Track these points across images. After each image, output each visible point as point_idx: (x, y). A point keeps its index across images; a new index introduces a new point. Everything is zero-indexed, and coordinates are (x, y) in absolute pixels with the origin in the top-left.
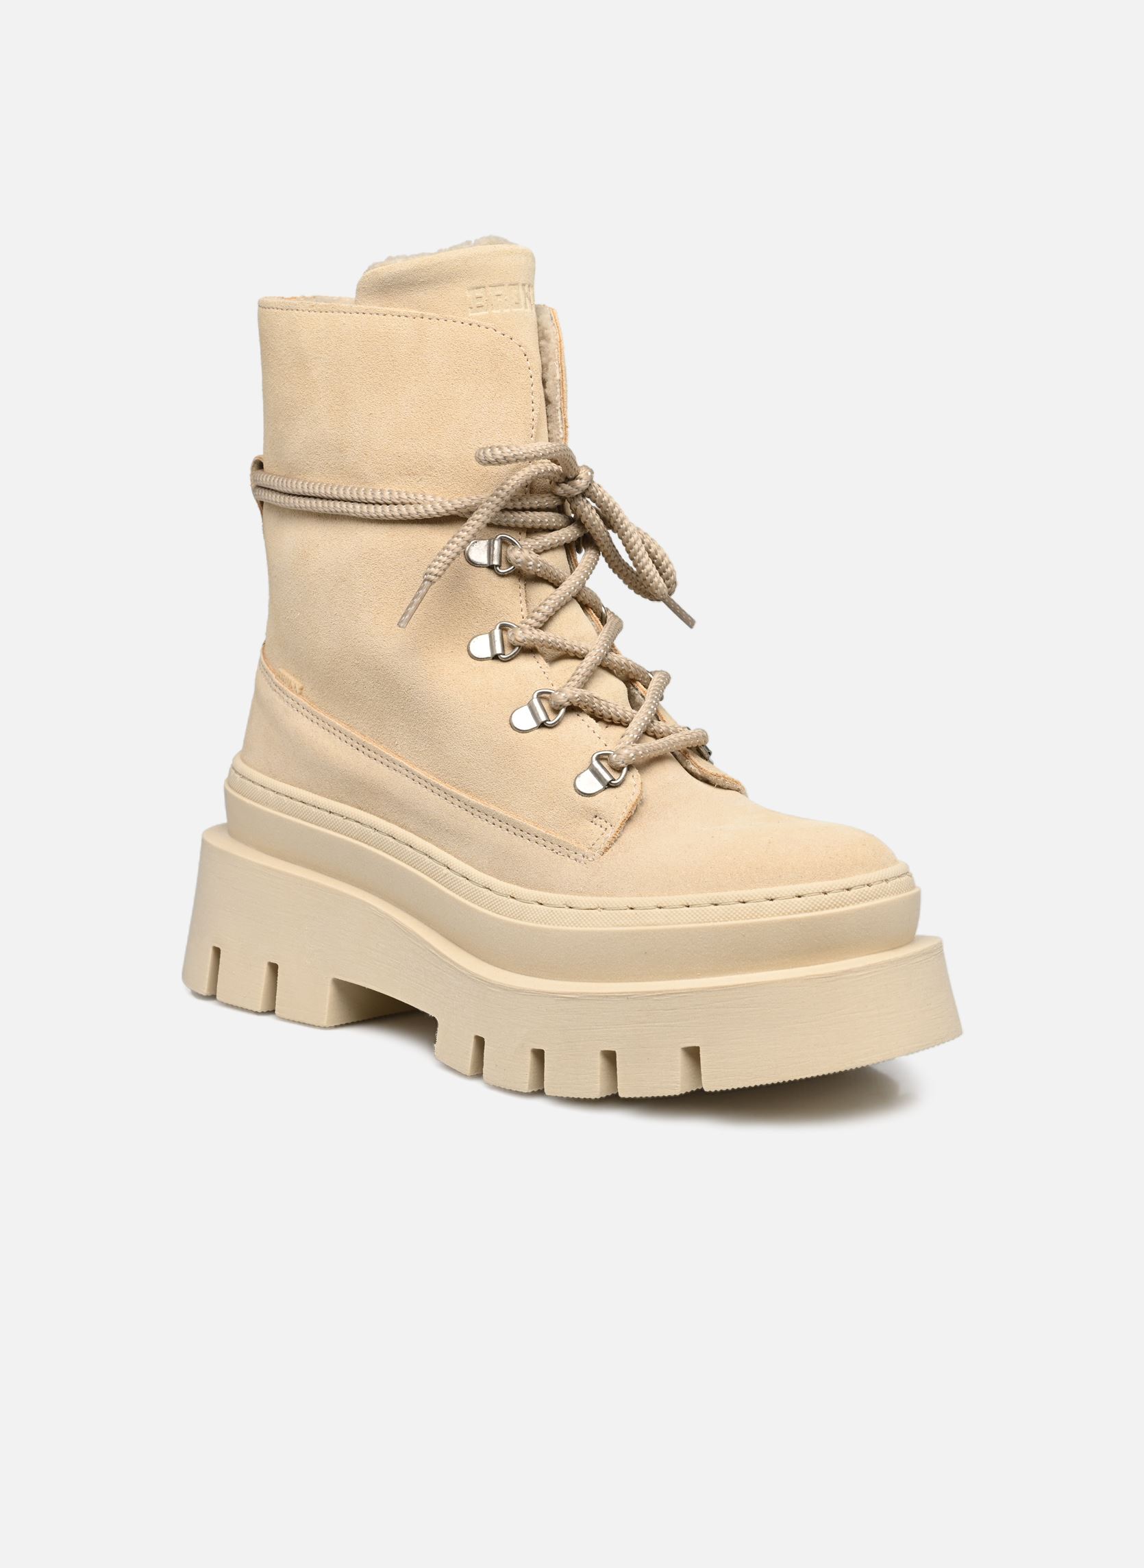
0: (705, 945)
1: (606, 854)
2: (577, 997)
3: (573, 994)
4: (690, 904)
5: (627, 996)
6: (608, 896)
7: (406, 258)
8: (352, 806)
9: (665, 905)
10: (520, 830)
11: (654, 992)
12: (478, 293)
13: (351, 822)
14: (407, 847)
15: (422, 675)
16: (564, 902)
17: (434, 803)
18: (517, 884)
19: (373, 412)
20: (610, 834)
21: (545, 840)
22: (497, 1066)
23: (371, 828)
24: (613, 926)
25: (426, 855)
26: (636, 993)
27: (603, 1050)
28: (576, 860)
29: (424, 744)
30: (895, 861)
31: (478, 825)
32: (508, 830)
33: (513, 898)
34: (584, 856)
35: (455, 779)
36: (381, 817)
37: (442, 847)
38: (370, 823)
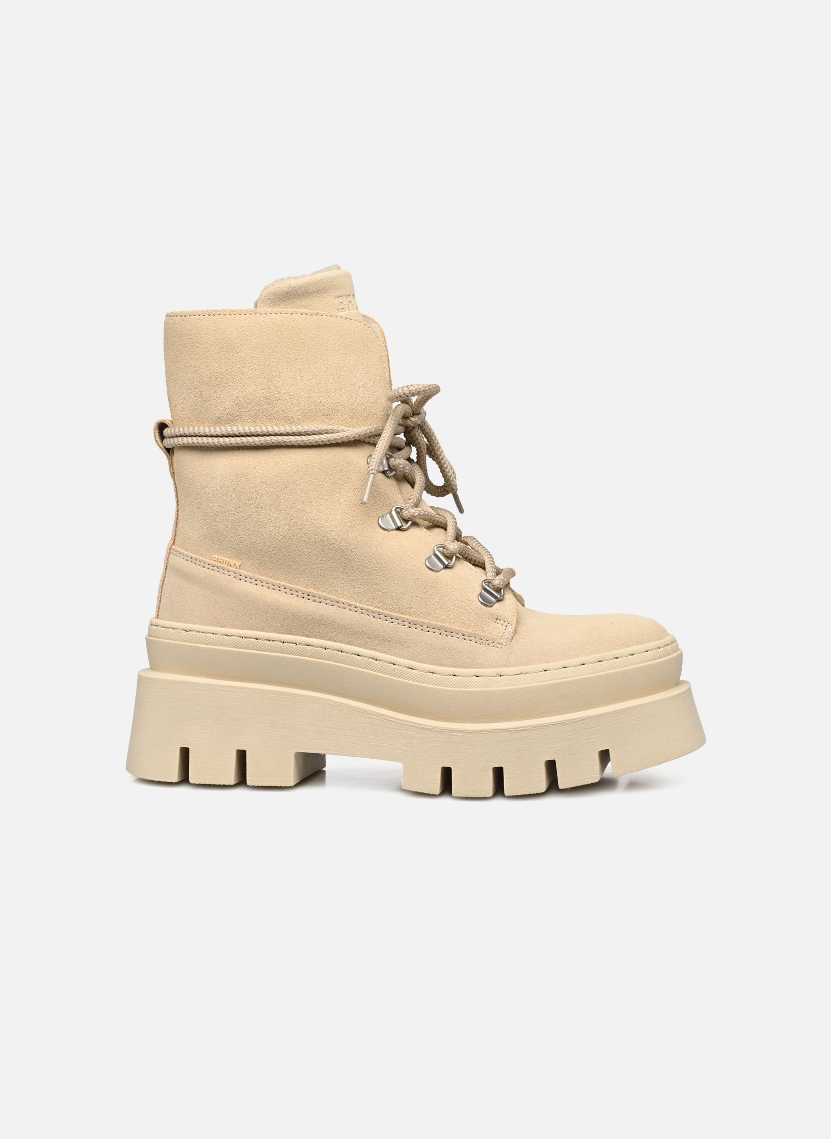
0: (601, 686)
1: (513, 641)
2: (526, 728)
3: (523, 727)
4: (585, 663)
5: (560, 724)
6: (524, 665)
7: (295, 278)
8: (301, 635)
9: (569, 665)
10: (450, 633)
11: (579, 718)
12: (340, 300)
13: (304, 646)
14: (356, 656)
15: (361, 542)
16: (496, 673)
17: (376, 624)
18: (455, 667)
19: (294, 377)
20: (510, 629)
21: (471, 637)
22: (464, 783)
23: (322, 648)
24: (538, 682)
25: (374, 659)
26: (567, 721)
27: (546, 760)
28: (494, 646)
29: (363, 587)
30: (668, 635)
31: (415, 633)
32: (440, 634)
33: (455, 676)
34: (499, 644)
35: (392, 607)
36: (327, 640)
37: (385, 652)
38: (321, 645)
